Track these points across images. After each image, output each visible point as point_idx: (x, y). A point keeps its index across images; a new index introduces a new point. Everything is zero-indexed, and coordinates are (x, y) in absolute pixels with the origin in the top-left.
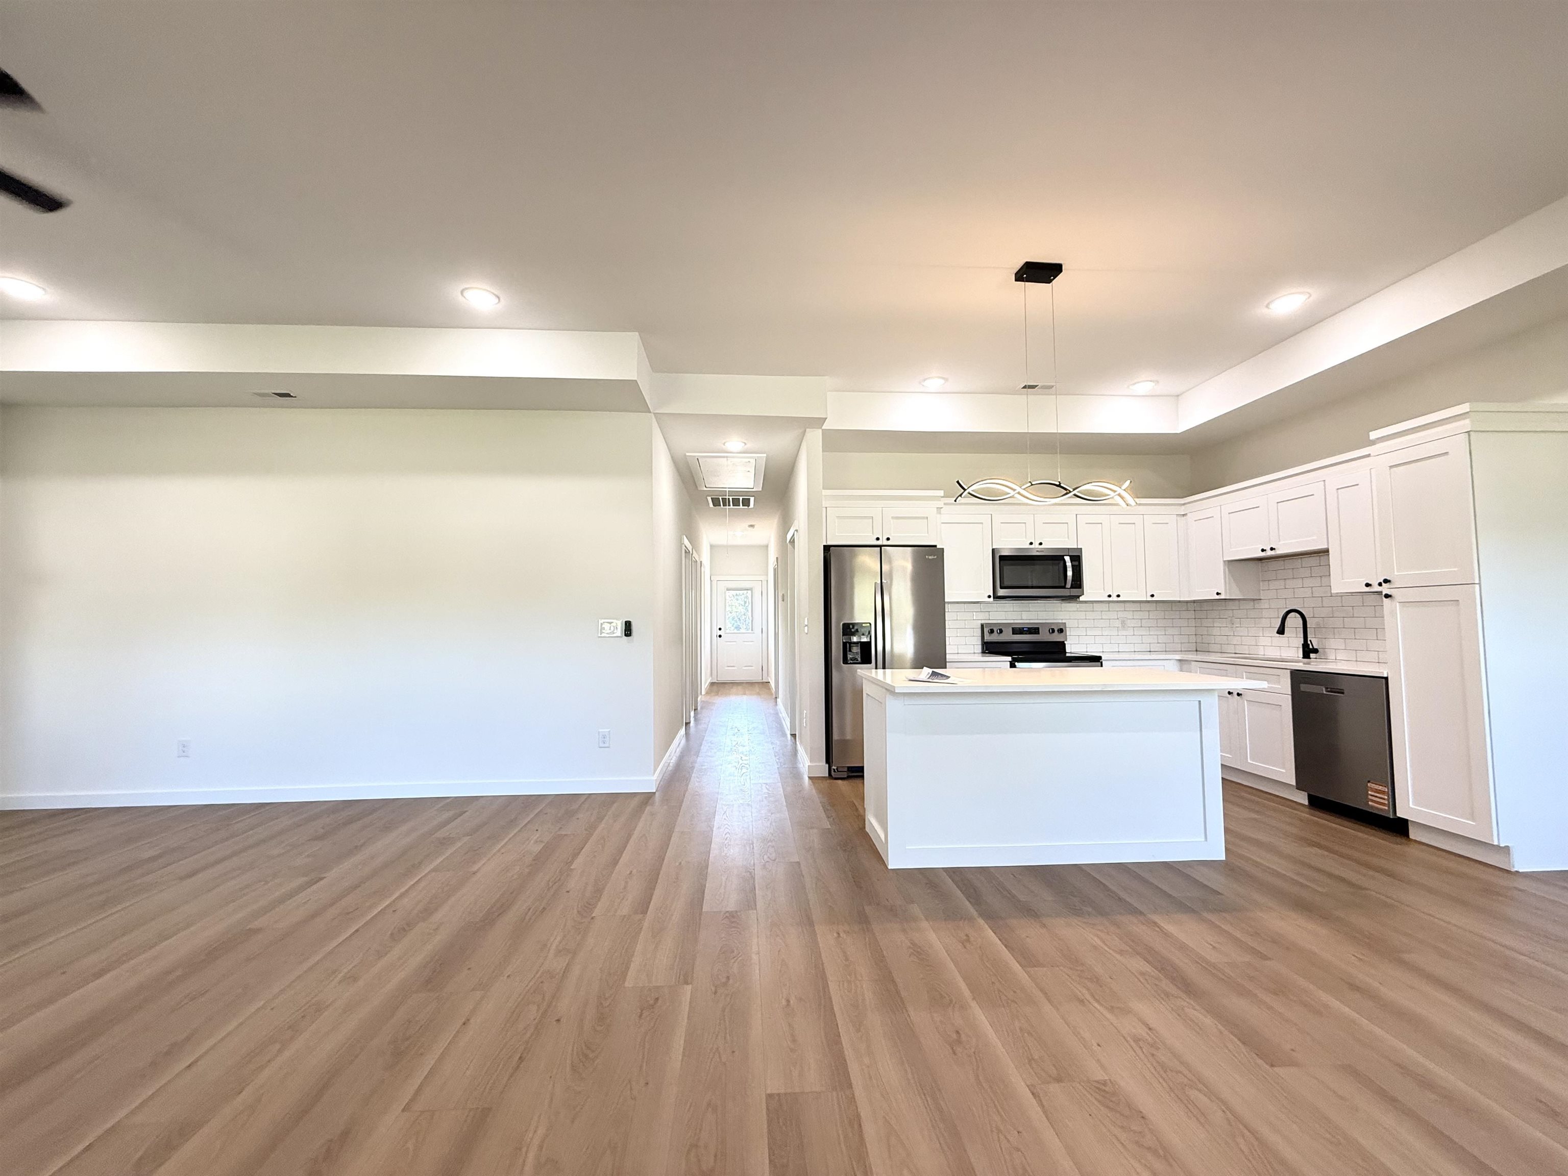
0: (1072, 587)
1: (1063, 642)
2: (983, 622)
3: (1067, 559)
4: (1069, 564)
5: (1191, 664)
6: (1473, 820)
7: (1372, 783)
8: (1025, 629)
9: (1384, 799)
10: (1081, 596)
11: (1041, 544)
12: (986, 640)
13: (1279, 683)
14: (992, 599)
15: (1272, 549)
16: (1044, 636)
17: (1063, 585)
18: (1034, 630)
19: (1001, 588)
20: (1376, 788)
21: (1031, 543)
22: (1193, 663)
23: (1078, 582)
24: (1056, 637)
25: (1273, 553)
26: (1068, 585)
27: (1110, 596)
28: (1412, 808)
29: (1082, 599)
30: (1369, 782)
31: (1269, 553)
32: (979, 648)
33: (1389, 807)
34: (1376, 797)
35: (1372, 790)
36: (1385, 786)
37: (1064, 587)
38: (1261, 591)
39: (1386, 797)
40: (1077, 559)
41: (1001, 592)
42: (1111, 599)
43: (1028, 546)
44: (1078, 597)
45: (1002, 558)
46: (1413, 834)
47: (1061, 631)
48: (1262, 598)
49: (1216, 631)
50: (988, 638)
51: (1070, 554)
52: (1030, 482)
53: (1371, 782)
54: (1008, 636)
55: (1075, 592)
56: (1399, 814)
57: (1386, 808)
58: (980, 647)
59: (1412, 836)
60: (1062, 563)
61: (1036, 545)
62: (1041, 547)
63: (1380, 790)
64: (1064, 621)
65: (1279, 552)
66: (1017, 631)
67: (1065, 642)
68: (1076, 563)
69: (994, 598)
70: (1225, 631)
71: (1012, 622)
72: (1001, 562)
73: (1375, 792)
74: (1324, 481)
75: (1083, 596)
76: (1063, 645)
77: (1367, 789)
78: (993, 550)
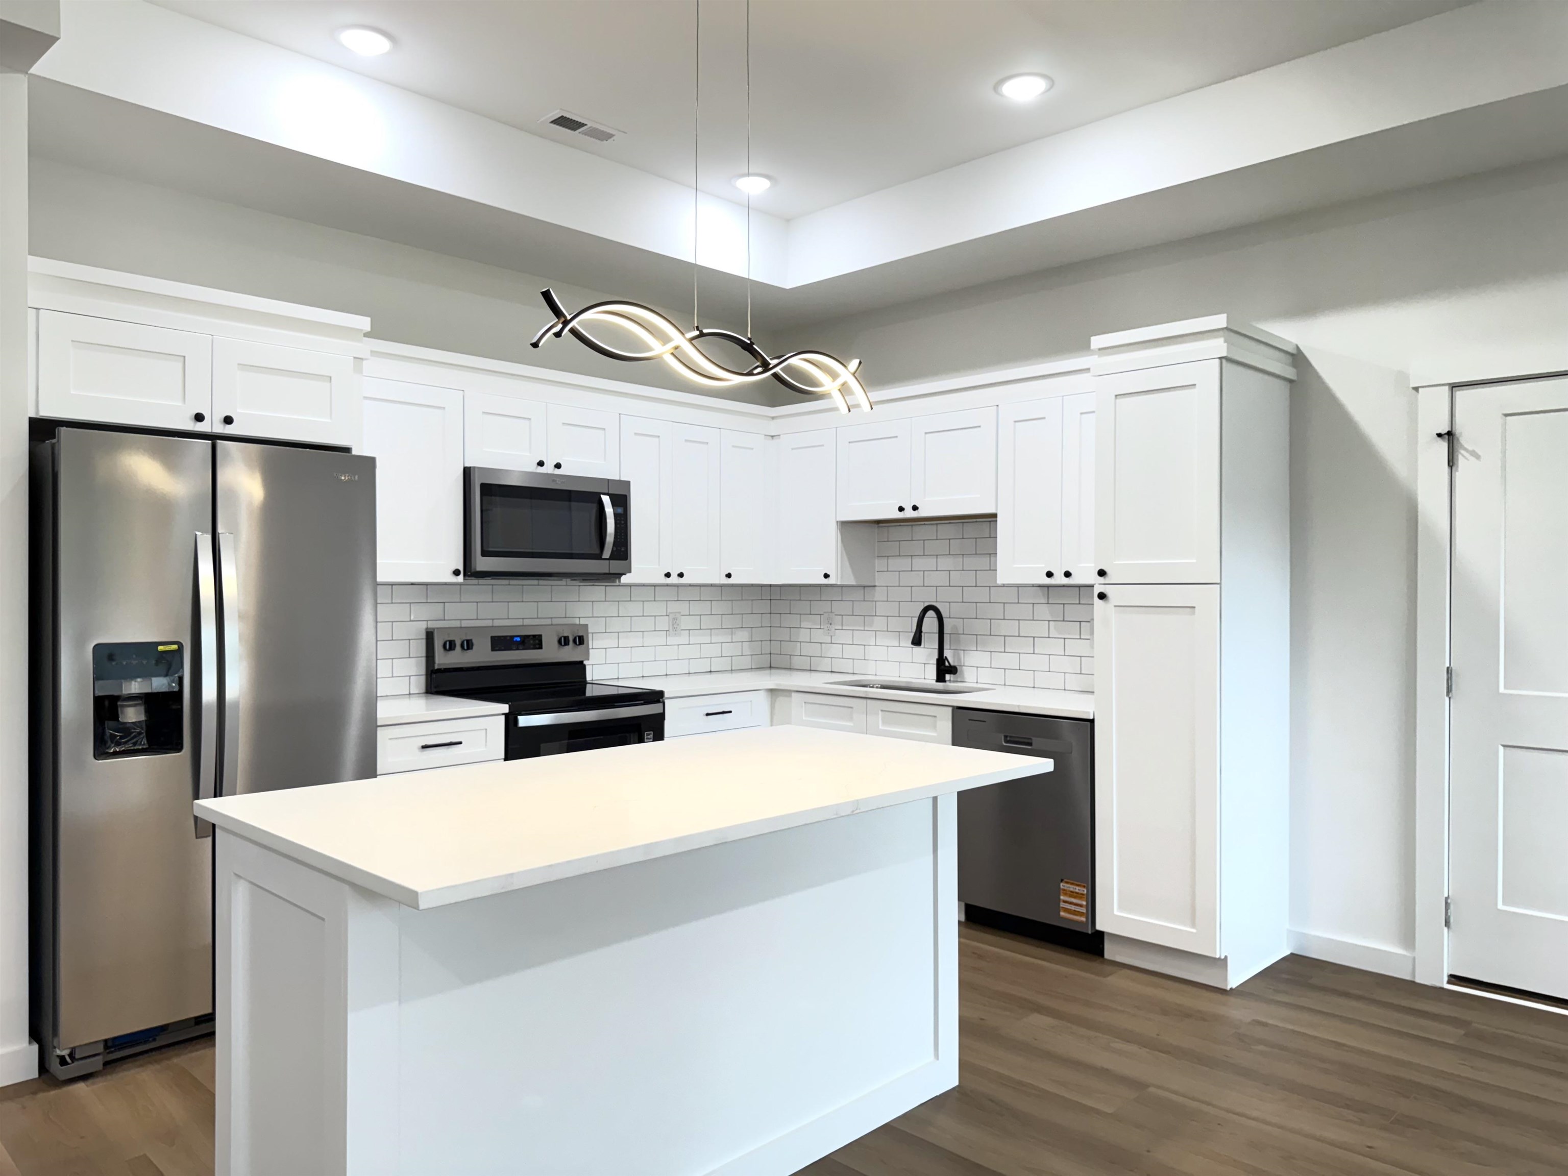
0: (613, 557)
1: (581, 662)
2: (432, 625)
3: (606, 499)
4: (609, 510)
5: (790, 696)
6: (1193, 925)
7: (1067, 883)
8: (515, 639)
9: (1081, 906)
10: (624, 574)
11: (558, 466)
12: (438, 664)
13: (934, 727)
14: (460, 579)
15: (915, 508)
16: (551, 653)
17: (597, 551)
18: (534, 642)
19: (485, 553)
20: (1072, 889)
21: (541, 464)
22: (794, 694)
23: (622, 550)
24: (568, 654)
25: (915, 514)
26: (607, 554)
27: (668, 575)
28: (1117, 916)
29: (624, 579)
30: (1062, 880)
31: (909, 513)
32: (419, 683)
33: (1087, 918)
34: (1071, 903)
35: (1066, 893)
36: (1084, 887)
37: (599, 557)
38: (876, 573)
39: (1084, 903)
40: (622, 501)
41: (483, 563)
42: (668, 581)
43: (533, 468)
44: (619, 575)
45: (487, 489)
46: (1111, 951)
47: (580, 640)
48: (877, 584)
49: (804, 635)
50: (443, 659)
51: (610, 492)
52: (698, 328)
53: (1065, 880)
54: (482, 655)
55: (616, 565)
56: (1099, 927)
57: (1083, 919)
58: (423, 679)
59: (1107, 955)
60: (594, 508)
61: (548, 469)
62: (557, 472)
63: (1076, 893)
64: (583, 621)
65: (922, 513)
66: (500, 642)
67: (585, 662)
68: (620, 510)
69: (465, 575)
70: (818, 635)
71: (489, 623)
72: (484, 498)
73: (1071, 896)
74: (998, 406)
75: (628, 574)
76: (580, 667)
77: (1058, 891)
78: (467, 472)
